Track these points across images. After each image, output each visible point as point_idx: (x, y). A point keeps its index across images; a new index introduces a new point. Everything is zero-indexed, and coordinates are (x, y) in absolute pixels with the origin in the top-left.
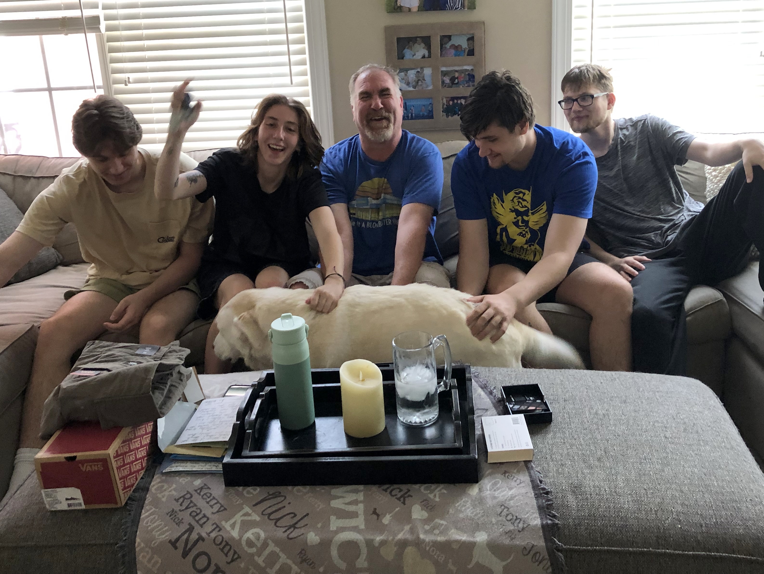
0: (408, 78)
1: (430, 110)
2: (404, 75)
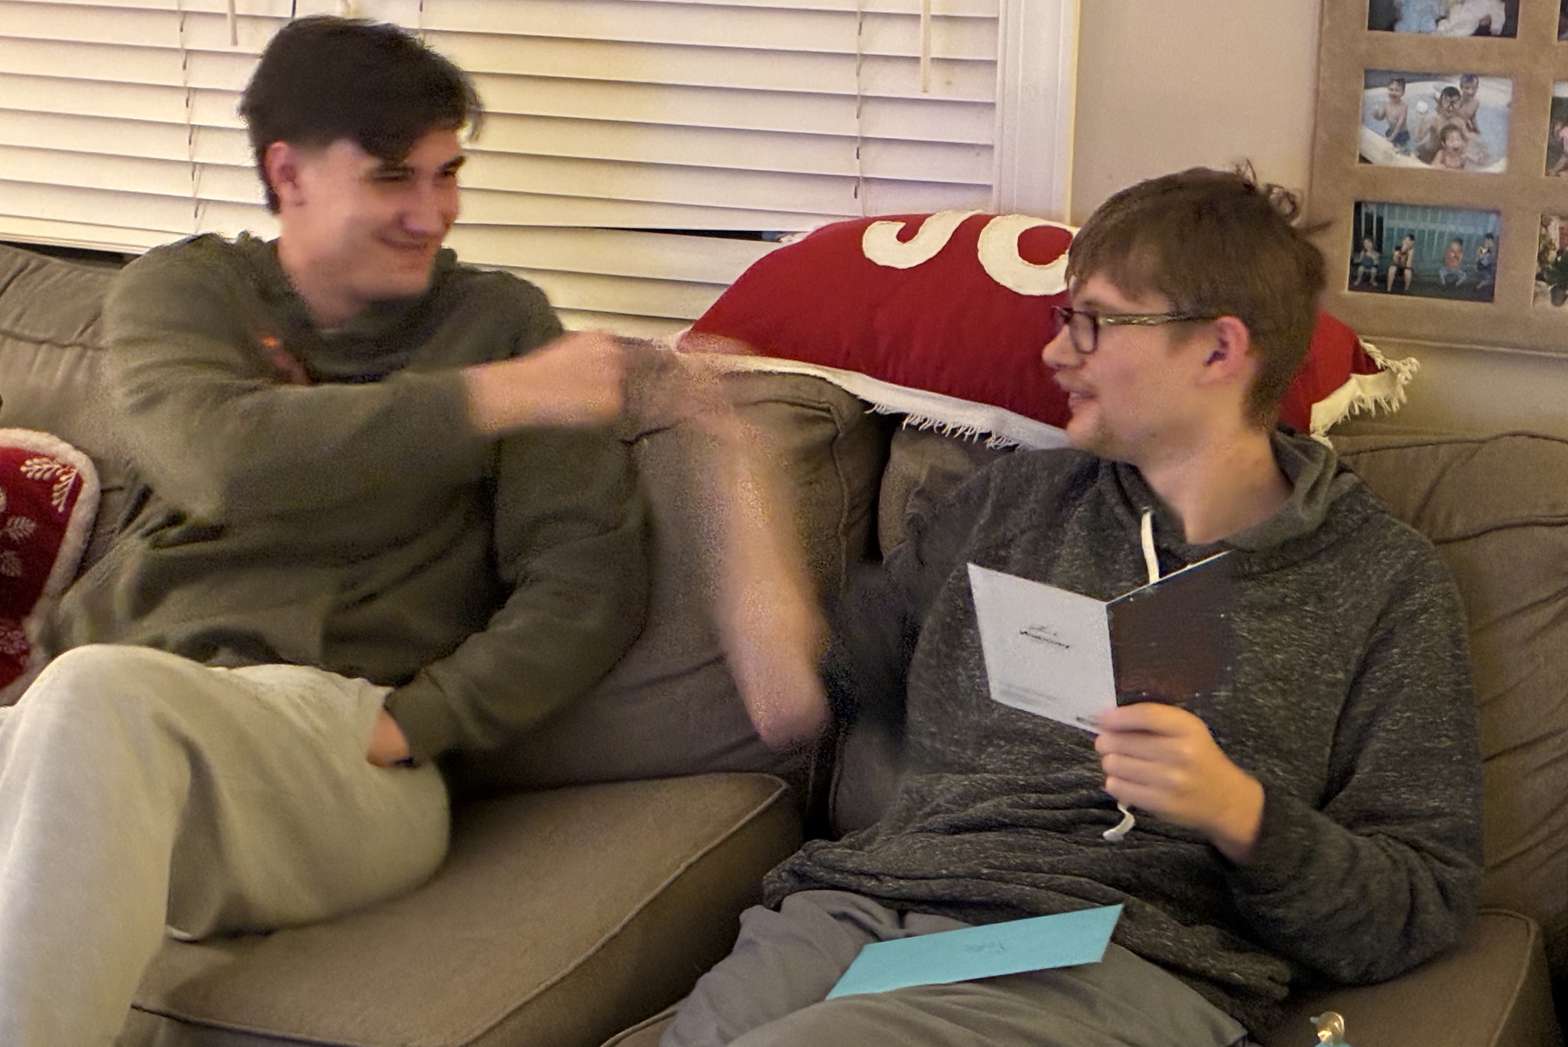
0: (1406, 112)
1: (1485, 262)
2: (1388, 99)
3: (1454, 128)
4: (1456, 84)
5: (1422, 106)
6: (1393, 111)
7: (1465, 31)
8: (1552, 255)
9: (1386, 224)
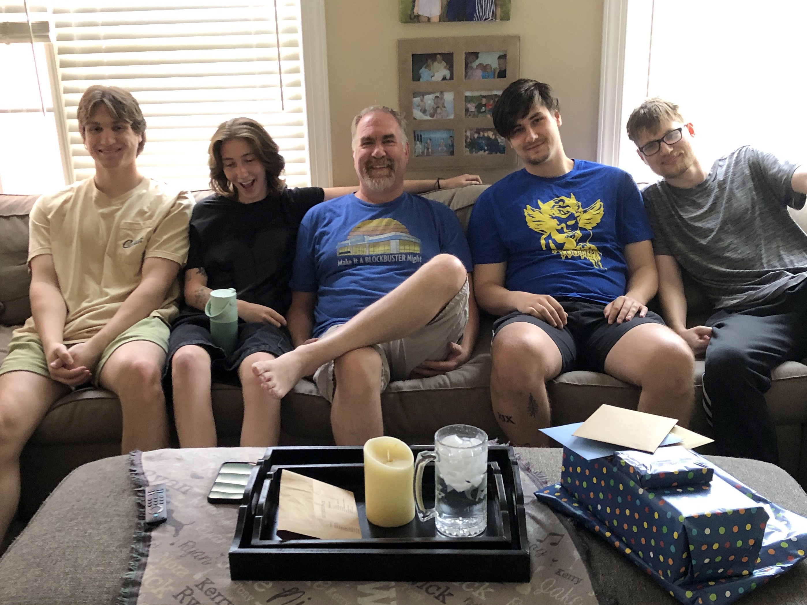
0: (425, 104)
1: (451, 144)
2: (420, 101)
3: (438, 107)
4: (438, 94)
5: (429, 102)
6: (421, 104)
7: (440, 79)
8: (469, 140)
9: (423, 136)
